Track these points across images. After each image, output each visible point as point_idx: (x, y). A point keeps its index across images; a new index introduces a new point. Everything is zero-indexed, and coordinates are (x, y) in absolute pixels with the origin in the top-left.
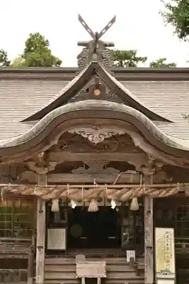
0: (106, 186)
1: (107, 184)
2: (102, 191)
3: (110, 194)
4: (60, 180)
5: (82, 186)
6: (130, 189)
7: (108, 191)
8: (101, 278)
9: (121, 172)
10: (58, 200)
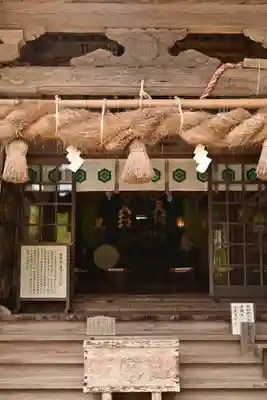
0: (178, 101)
1: (181, 97)
2: (165, 116)
3: (189, 127)
4: (31, 88)
5: (103, 103)
6: (253, 111)
7: (184, 117)
8: (164, 395)
9: (224, 61)
10: (22, 147)
